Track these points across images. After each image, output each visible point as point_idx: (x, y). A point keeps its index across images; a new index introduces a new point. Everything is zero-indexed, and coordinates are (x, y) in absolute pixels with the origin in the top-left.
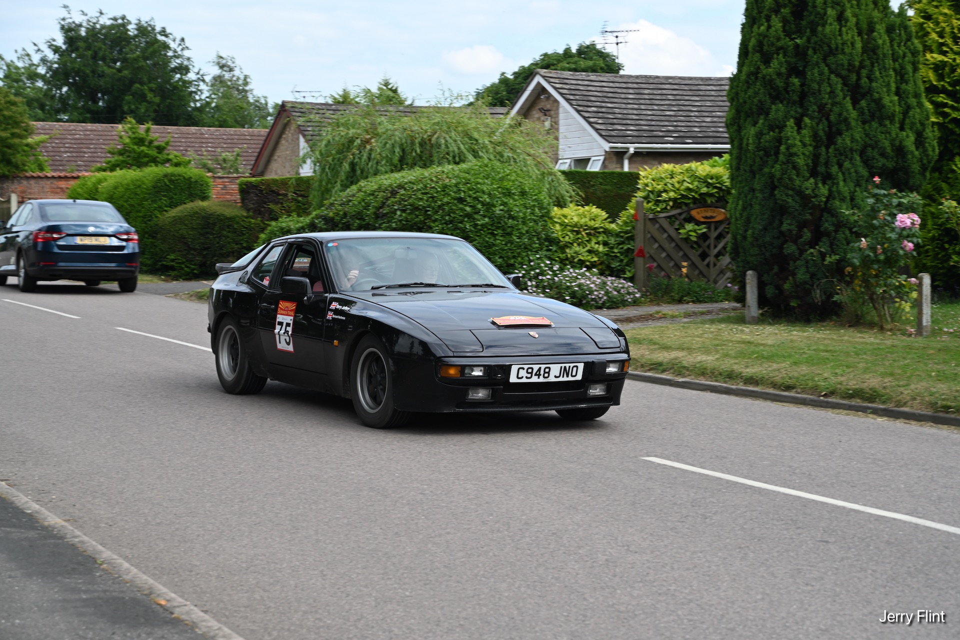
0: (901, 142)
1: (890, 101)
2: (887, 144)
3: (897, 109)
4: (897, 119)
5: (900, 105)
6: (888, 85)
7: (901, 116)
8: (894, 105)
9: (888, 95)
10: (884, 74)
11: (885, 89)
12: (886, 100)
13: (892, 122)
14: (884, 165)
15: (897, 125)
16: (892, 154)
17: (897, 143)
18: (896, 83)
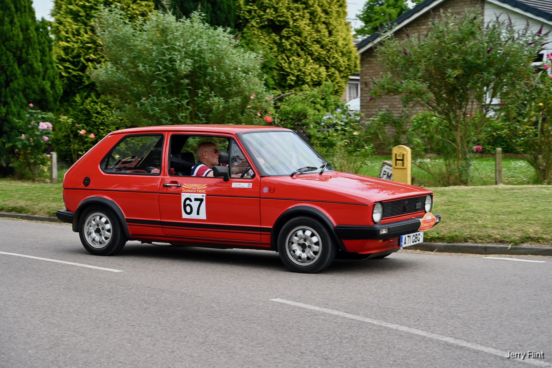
0: (43, 86)
1: (38, 66)
2: (36, 87)
3: (41, 69)
4: (41, 75)
5: (43, 68)
6: (36, 57)
7: (43, 73)
8: (39, 67)
9: (37, 62)
10: (34, 51)
11: (34, 59)
12: (35, 65)
13: (39, 76)
14: (35, 98)
15: (41, 78)
16: (39, 92)
17: (41, 87)
18: (40, 56)
